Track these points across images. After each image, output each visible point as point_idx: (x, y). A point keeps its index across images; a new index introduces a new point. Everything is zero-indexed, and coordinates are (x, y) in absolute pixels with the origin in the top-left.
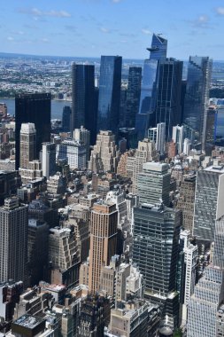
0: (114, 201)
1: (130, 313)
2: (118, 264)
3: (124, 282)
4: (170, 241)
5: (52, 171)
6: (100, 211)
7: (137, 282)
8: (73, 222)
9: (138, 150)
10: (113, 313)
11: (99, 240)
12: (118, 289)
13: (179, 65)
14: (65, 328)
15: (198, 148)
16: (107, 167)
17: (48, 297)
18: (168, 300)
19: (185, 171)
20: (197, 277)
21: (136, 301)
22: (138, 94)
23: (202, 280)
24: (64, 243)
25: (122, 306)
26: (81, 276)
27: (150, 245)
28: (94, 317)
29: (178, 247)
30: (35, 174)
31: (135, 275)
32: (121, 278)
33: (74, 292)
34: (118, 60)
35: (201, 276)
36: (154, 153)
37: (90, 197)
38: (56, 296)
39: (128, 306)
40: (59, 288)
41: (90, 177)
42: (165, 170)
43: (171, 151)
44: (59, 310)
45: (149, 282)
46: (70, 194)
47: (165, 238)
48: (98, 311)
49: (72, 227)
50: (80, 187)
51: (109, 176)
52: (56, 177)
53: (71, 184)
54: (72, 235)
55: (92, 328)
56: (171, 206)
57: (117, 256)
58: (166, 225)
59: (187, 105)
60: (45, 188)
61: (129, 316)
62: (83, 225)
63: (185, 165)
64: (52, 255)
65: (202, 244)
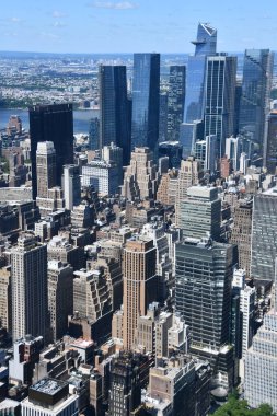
0: (152, 236)
1: (173, 371)
2: (157, 314)
3: (165, 334)
4: (221, 284)
5: (76, 200)
6: (134, 249)
7: (181, 334)
8: (102, 263)
9: (181, 171)
10: (153, 373)
11: (134, 284)
12: (159, 343)
14: (93, 392)
15: (258, 164)
16: (145, 192)
17: (73, 354)
18: (220, 355)
19: (241, 195)
20: (255, 326)
21: (181, 357)
22: (181, 99)
23: (262, 329)
24: (93, 288)
25: (163, 364)
26: (114, 328)
27: (195, 289)
28: (127, 379)
30: (56, 204)
31: (179, 325)
32: (161, 330)
33: (105, 349)
34: (156, 58)
35: (260, 324)
36: (201, 175)
37: (123, 231)
38: (83, 354)
39: (170, 364)
40: (87, 343)
41: (123, 206)
42: (214, 194)
43: (224, 169)
44: (86, 371)
45: (196, 332)
46: (99, 228)
47: (215, 280)
48: (136, 371)
49: (101, 269)
50: (111, 218)
51: (147, 205)
52: (82, 207)
53: (100, 215)
54: (102, 280)
55: (126, 392)
56: (223, 240)
57: (155, 304)
58: (215, 264)
59: (243, 111)
60: (68, 221)
61: (171, 376)
62: (115, 266)
63: (242, 187)
64: (77, 304)
65: (262, 286)
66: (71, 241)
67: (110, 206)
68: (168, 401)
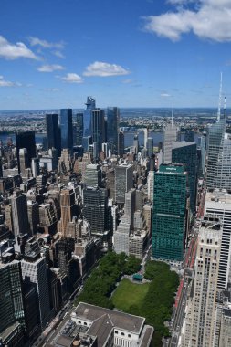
0: (72, 187)
1: (85, 244)
2: (76, 221)
3: (81, 229)
4: (103, 206)
5: (38, 174)
6: (65, 194)
7: (87, 228)
8: (51, 200)
9: (84, 158)
10: (76, 245)
11: (65, 208)
12: (78, 233)
13: (102, 112)
14: (51, 255)
15: (116, 154)
16: (68, 168)
17: (42, 240)
18: (104, 235)
19: (110, 167)
20: (118, 222)
21: (88, 238)
22: (82, 128)
23: (121, 223)
24: (48, 211)
25: (80, 241)
26: (58, 228)
27: (93, 209)
28: (65, 249)
29: (108, 210)
30: (29, 176)
31: (86, 225)
32: (78, 227)
33: (55, 237)
34: (70, 111)
35: (120, 221)
36: (92, 159)
37: (59, 186)
38: (45, 240)
39: (83, 241)
40: (47, 235)
41: (59, 175)
42: (98, 167)
43: (102, 156)
44: (47, 247)
45: (94, 227)
46: (49, 185)
47: (100, 204)
48: (68, 245)
49: (51, 203)
50: (54, 180)
51: (69, 173)
52: (41, 176)
53: (49, 179)
54: (51, 208)
55: (65, 253)
56: (102, 187)
57: (76, 216)
58: (100, 197)
59: (108, 132)
60: (35, 183)
61: (84, 246)
62: (57, 202)
63: (110, 164)
64: (41, 219)
65: (120, 205)
66: (37, 192)
67: (53, 175)
68: (83, 256)
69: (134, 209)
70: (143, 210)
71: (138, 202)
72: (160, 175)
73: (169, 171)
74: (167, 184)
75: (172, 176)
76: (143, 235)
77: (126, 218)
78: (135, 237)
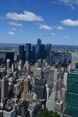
0: (30, 78)
2: (31, 93)
3: (32, 97)
4: (43, 87)
5: (14, 70)
6: (26, 80)
7: (35, 97)
8: (19, 83)
9: (35, 65)
10: (30, 105)
11: (26, 87)
12: (31, 99)
13: (44, 45)
15: (49, 64)
16: (28, 69)
17: (14, 101)
18: (43, 101)
19: (46, 70)
20: (50, 95)
21: (35, 102)
22: (35, 52)
23: (51, 96)
24: (17, 88)
25: (32, 103)
26: (22, 96)
27: (38, 88)
28: (25, 106)
29: (45, 88)
30: (10, 71)
31: (35, 95)
33: (20, 100)
34: (30, 44)
35: (51, 95)
36: (39, 66)
37: (24, 77)
38: (15, 101)
39: (33, 103)
40: (16, 99)
41: (24, 72)
42: (42, 70)
44: (16, 105)
45: (38, 97)
46: (19, 76)
47: (42, 86)
49: (19, 84)
50: (21, 74)
51: (28, 72)
52: (15, 72)
53: (19, 74)
54: (19, 86)
55: (24, 109)
56: (43, 78)
57: (30, 91)
58: (42, 83)
59: (46, 55)
60: (13, 75)
61: (33, 105)
62: (22, 84)
64: (14, 91)
65: (51, 87)
66: (13, 79)
68: (32, 111)
69: (57, 90)
70: (61, 91)
71: (59, 87)
72: (70, 74)
73: (75, 73)
74: (74, 79)
75: (76, 75)
76: (61, 103)
77: (53, 93)
78: (58, 103)
